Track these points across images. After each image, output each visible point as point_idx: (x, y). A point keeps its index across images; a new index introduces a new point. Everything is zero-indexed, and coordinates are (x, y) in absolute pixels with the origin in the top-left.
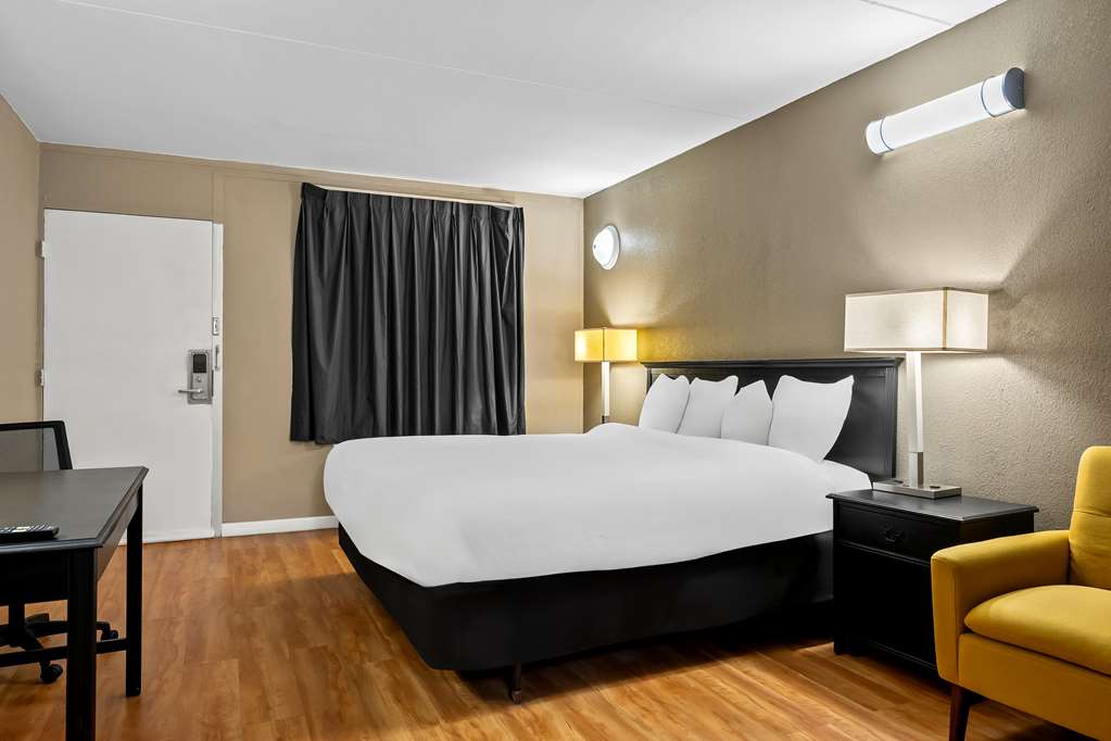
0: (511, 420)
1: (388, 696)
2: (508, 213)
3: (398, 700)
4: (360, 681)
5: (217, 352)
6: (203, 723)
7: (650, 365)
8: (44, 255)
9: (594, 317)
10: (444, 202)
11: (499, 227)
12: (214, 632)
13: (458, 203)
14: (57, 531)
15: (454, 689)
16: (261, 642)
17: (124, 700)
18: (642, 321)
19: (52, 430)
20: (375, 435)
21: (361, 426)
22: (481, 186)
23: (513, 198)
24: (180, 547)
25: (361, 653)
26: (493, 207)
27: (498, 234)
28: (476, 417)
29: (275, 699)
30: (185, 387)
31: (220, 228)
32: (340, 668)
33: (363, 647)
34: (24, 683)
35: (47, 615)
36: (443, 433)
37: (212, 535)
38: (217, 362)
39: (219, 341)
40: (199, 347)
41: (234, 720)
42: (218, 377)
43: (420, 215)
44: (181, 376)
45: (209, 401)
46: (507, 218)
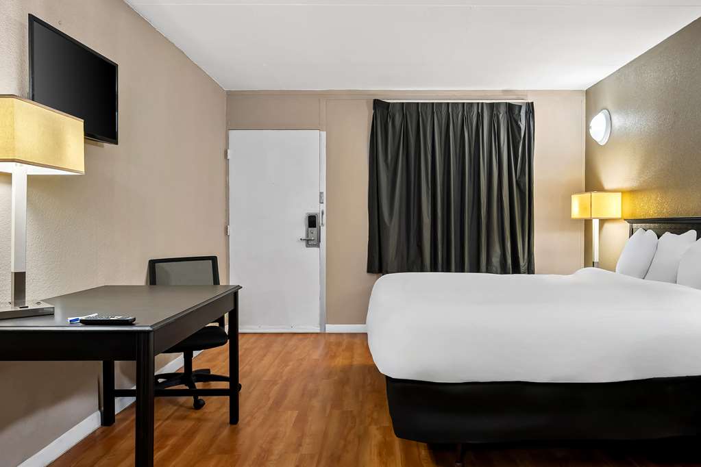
0: (523, 263)
1: (375, 450)
2: (520, 107)
3: (380, 454)
4: (362, 438)
5: (323, 214)
6: (261, 447)
7: (631, 221)
8: (229, 157)
9: (592, 184)
10: (472, 103)
11: (514, 118)
12: (294, 392)
13: (482, 103)
14: (134, 320)
15: (420, 454)
16: (316, 403)
17: (229, 425)
18: (627, 185)
19: (211, 261)
20: (422, 271)
21: (413, 263)
22: (501, 89)
23: (527, 96)
24: (300, 337)
25: (372, 418)
26: (509, 103)
27: (514, 124)
28: (496, 260)
29: (307, 440)
30: (304, 236)
31: (324, 134)
32: (355, 426)
33: (375, 415)
34: (186, 407)
35: (209, 370)
36: (471, 271)
37: (318, 331)
38: (323, 221)
39: (324, 207)
40: (313, 211)
41: (279, 448)
42: (323, 230)
43: (455, 115)
44: (302, 230)
45: (318, 245)
46: (520, 112)
